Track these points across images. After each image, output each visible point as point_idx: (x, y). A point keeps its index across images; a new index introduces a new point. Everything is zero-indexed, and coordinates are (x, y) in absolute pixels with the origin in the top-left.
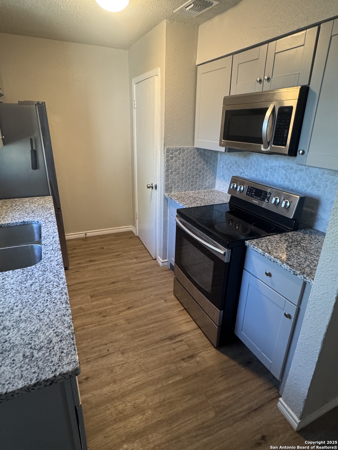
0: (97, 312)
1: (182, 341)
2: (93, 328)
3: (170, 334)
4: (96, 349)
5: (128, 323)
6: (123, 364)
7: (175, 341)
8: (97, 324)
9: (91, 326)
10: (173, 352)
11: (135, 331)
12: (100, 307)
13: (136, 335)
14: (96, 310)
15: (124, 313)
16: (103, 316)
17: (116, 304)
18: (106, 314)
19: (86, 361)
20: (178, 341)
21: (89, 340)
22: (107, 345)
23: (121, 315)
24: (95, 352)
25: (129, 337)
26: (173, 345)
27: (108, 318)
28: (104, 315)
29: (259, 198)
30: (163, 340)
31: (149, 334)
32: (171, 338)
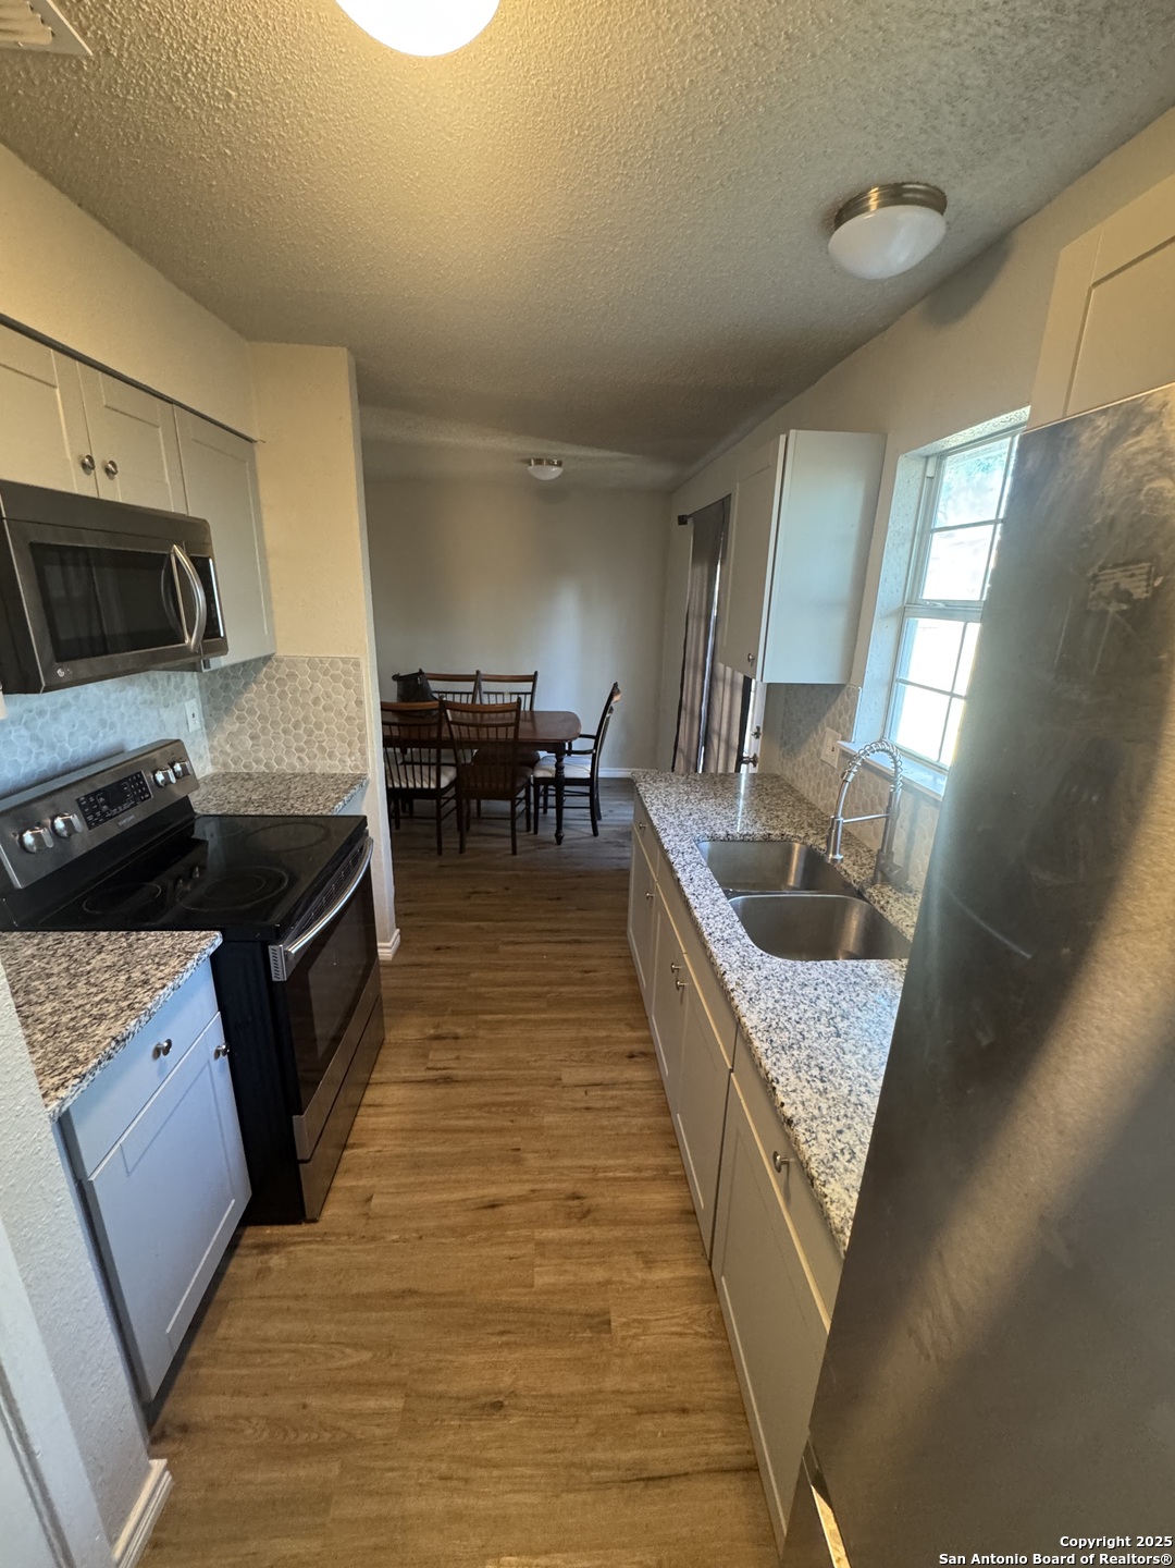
0: (596, 1222)
1: (428, 1069)
2: (611, 1162)
3: (441, 1091)
4: (611, 1103)
5: (519, 1149)
6: (565, 1061)
7: (443, 1072)
8: (601, 1175)
9: (618, 1174)
10: (464, 1054)
11: (512, 1121)
12: (582, 1243)
13: (515, 1109)
14: (597, 1233)
15: (517, 1190)
16: (578, 1198)
17: (528, 1239)
18: (571, 1203)
19: (633, 1086)
20: (437, 1069)
21: (625, 1130)
22: (587, 1105)
23: (528, 1187)
24: (612, 1098)
25: (531, 1110)
26: (453, 1066)
27: (567, 1187)
28: (576, 1202)
29: (125, 806)
30: (466, 1082)
31: (486, 1105)
32: (448, 1081)
